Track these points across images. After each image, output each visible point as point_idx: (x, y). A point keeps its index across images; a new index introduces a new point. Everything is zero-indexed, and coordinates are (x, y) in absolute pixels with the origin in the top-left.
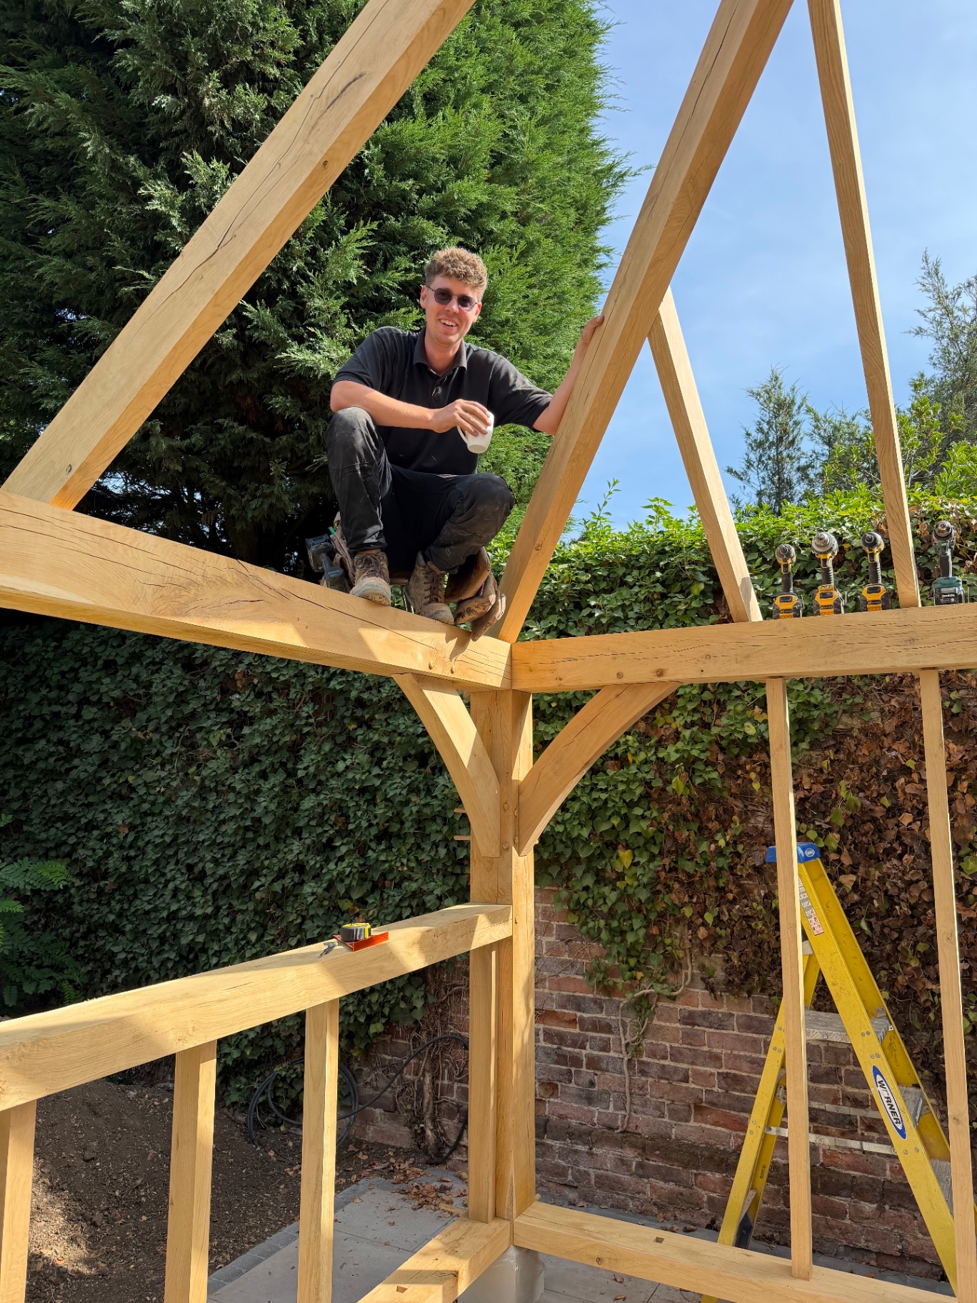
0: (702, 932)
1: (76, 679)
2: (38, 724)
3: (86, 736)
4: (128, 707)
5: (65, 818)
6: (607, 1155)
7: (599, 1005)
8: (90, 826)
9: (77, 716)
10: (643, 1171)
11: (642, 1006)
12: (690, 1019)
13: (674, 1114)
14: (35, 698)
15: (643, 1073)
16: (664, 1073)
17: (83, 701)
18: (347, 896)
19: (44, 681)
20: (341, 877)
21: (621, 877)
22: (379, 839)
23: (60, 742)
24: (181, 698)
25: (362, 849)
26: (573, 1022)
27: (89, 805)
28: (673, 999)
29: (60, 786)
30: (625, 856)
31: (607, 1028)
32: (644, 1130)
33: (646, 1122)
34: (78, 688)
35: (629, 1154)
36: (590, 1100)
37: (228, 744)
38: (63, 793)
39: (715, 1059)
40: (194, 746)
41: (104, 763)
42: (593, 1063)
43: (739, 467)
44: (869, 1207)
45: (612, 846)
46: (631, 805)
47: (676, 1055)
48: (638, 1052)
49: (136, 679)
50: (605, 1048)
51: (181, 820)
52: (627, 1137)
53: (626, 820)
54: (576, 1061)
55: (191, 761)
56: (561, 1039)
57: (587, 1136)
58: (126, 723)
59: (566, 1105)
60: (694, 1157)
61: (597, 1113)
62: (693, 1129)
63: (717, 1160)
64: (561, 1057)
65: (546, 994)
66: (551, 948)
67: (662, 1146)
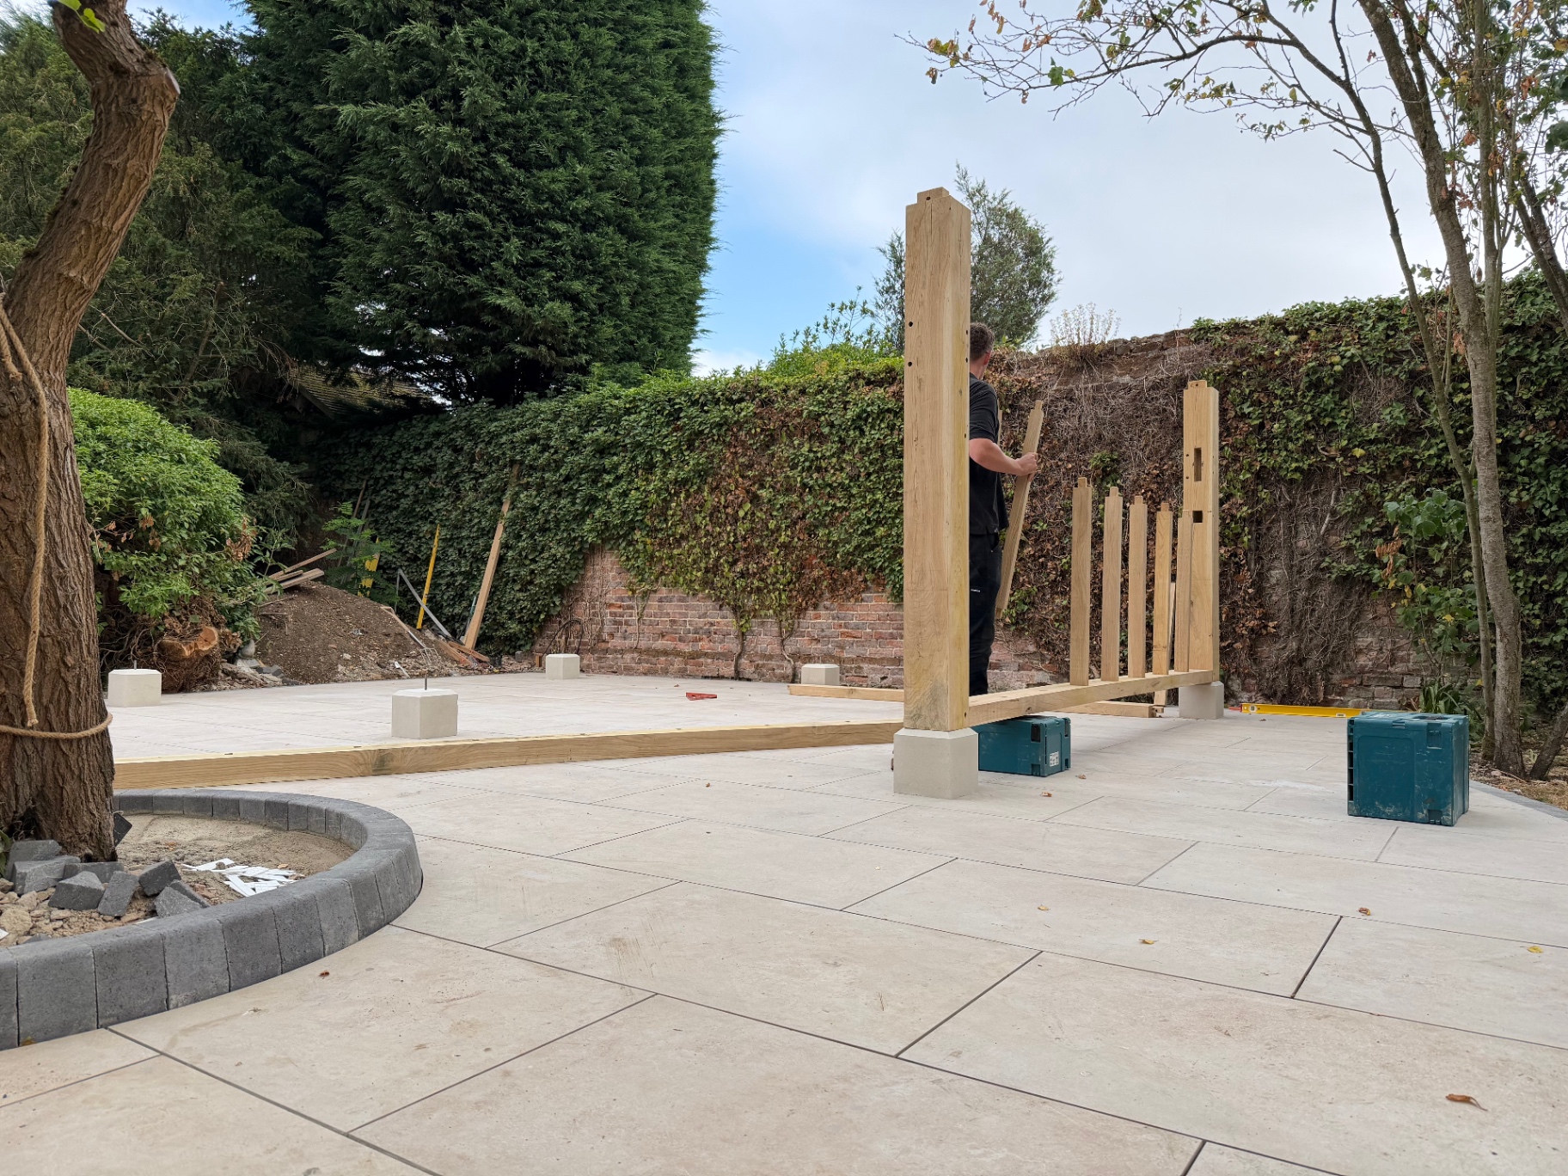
1: (400, 457)
2: (382, 482)
3: (407, 487)
4: (428, 471)
5: (399, 530)
6: (628, 657)
8: (410, 534)
9: (402, 477)
10: (640, 661)
11: (645, 597)
12: (661, 600)
13: (653, 639)
14: (379, 468)
15: (643, 624)
16: (651, 623)
17: (405, 469)
18: (526, 557)
19: (384, 458)
20: (524, 549)
21: (637, 542)
23: (394, 491)
24: (451, 466)
25: (532, 536)
26: (620, 607)
27: (410, 524)
28: (655, 592)
29: (395, 513)
30: (637, 533)
31: (632, 608)
32: (643, 647)
33: (643, 644)
34: (401, 461)
35: (636, 655)
36: (625, 638)
37: (475, 489)
38: (396, 518)
40: (459, 491)
41: (416, 502)
42: (626, 623)
44: (709, 661)
46: (637, 509)
47: (655, 615)
48: (642, 615)
49: (430, 457)
50: (630, 616)
51: (455, 527)
52: (636, 650)
54: (620, 623)
55: (458, 498)
56: (616, 614)
57: (622, 652)
58: (426, 479)
59: (616, 642)
60: (658, 653)
61: (627, 643)
62: (660, 644)
63: (665, 653)
64: (615, 623)
65: (611, 597)
66: (614, 578)
67: (648, 651)
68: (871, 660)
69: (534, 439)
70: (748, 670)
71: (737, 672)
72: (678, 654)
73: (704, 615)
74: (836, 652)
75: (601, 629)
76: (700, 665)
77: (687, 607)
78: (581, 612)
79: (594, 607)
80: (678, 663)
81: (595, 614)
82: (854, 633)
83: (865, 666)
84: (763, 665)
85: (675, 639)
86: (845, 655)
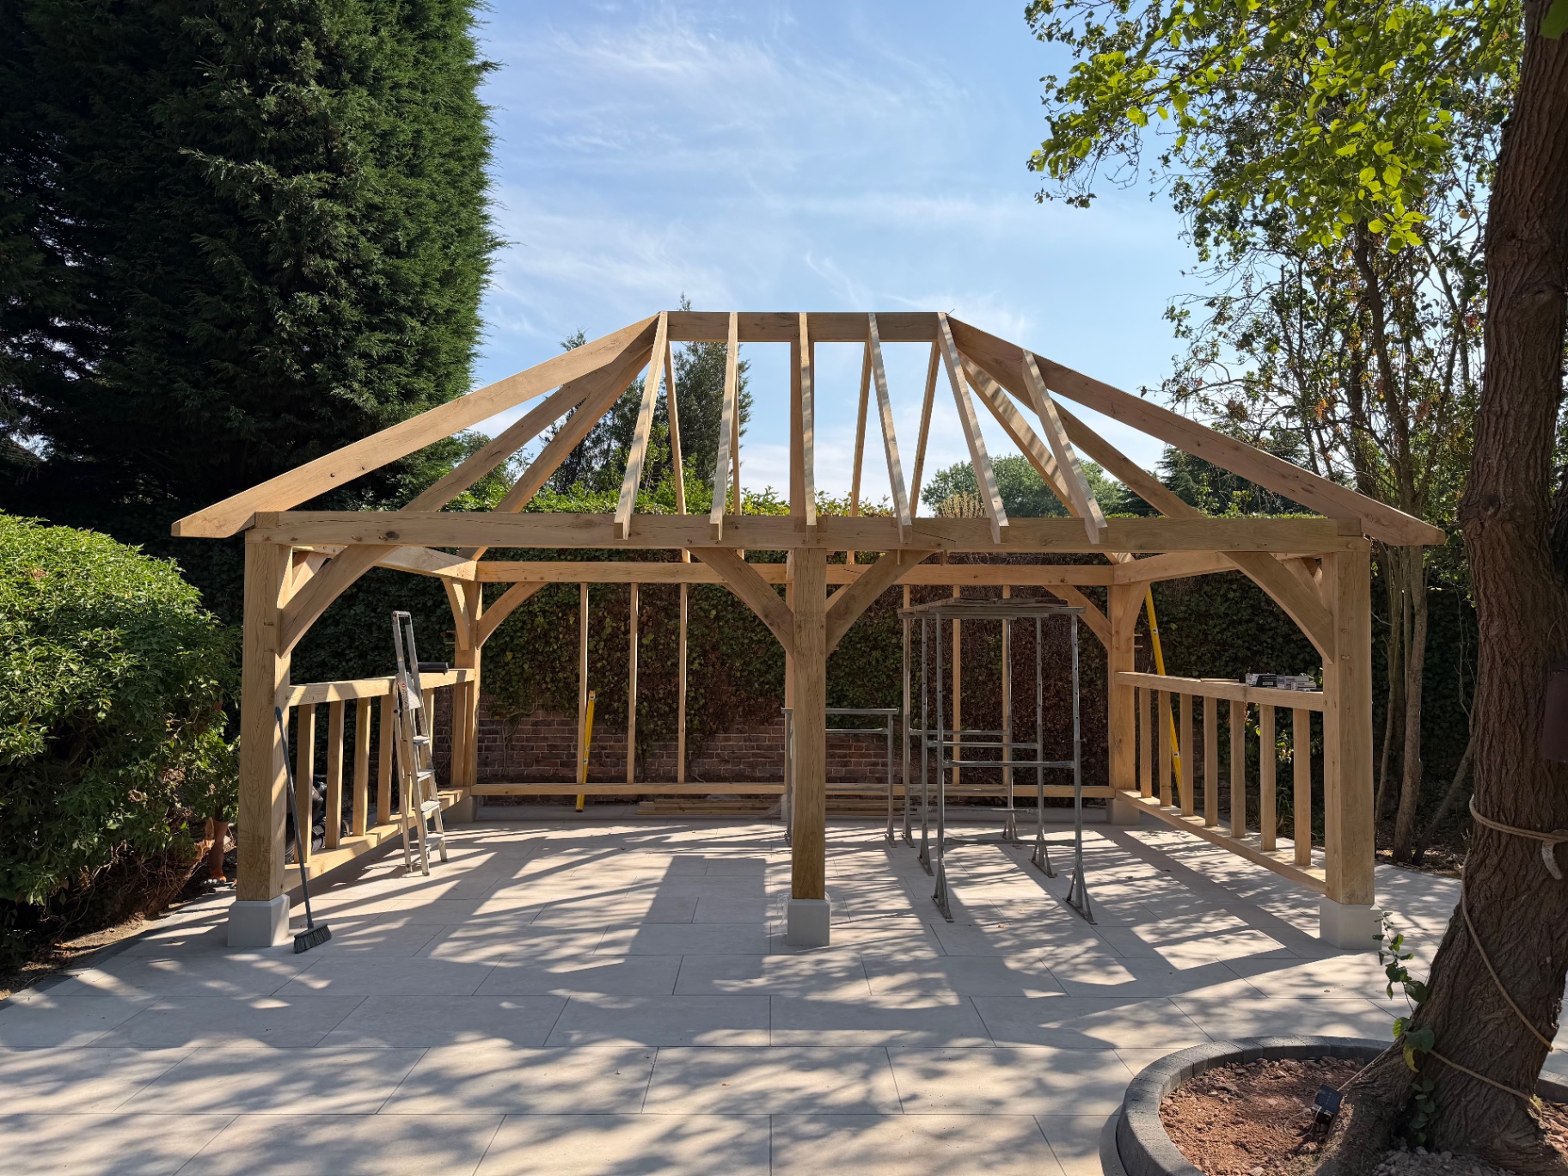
0: (544, 686)
7: (492, 722)
11: (514, 720)
12: (535, 724)
13: (526, 765)
15: (512, 749)
16: (523, 748)
21: (507, 664)
22: (374, 649)
28: (528, 716)
30: (509, 655)
31: (496, 732)
32: (512, 774)
33: (512, 770)
36: (486, 765)
39: (546, 739)
42: (488, 748)
45: (504, 651)
46: (516, 631)
47: (528, 740)
48: (511, 740)
50: (495, 740)
52: (504, 777)
53: (512, 638)
61: (489, 770)
62: (535, 770)
63: (544, 779)
79: (440, 733)
81: (441, 740)
85: (556, 764)
86: (758, 775)
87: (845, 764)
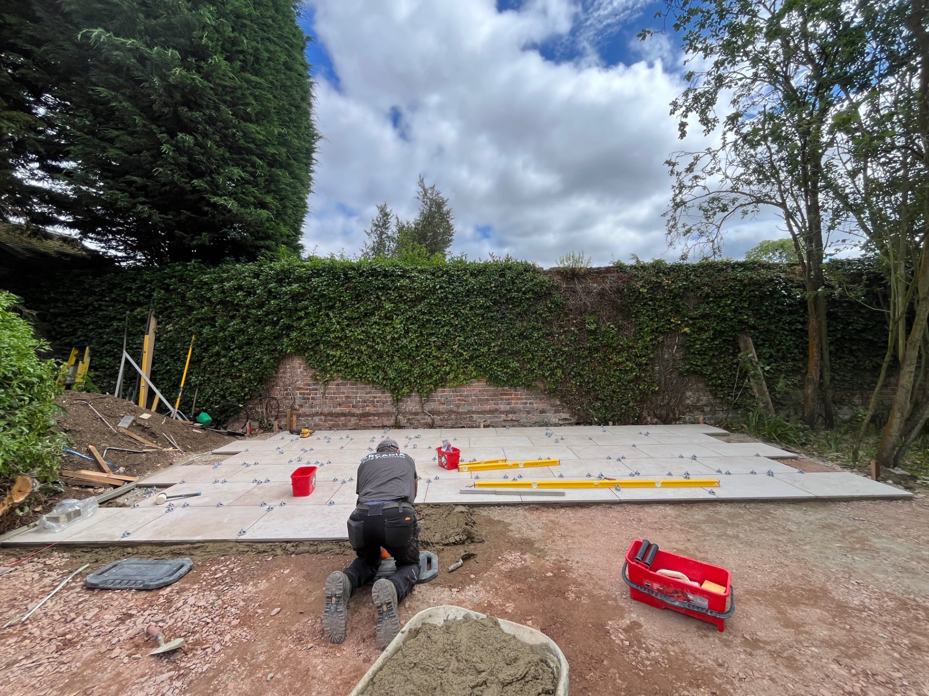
6: (316, 419)
7: (314, 384)
10: (326, 421)
11: (326, 383)
12: (338, 385)
13: (333, 407)
15: (326, 399)
16: (331, 398)
26: (307, 389)
28: (334, 380)
31: (317, 390)
32: (327, 412)
33: (326, 410)
35: (322, 417)
36: (312, 407)
39: (344, 393)
42: (313, 398)
43: (369, 231)
44: (376, 418)
47: (334, 393)
48: (325, 394)
50: (316, 394)
52: (322, 414)
53: (322, 338)
54: (308, 399)
56: (304, 394)
57: (311, 415)
59: (306, 410)
60: (338, 415)
61: (314, 410)
62: (338, 409)
63: (344, 415)
64: (304, 399)
65: (300, 384)
66: (301, 372)
67: (330, 414)
68: (478, 413)
69: (240, 288)
70: (403, 421)
71: (396, 422)
72: (353, 415)
73: (370, 393)
74: (455, 409)
75: (294, 403)
76: (370, 420)
77: (357, 389)
78: (278, 392)
79: (287, 390)
80: (353, 420)
81: (287, 394)
82: (466, 399)
83: (475, 416)
84: (412, 419)
85: (350, 407)
86: (461, 410)
87: (509, 404)
